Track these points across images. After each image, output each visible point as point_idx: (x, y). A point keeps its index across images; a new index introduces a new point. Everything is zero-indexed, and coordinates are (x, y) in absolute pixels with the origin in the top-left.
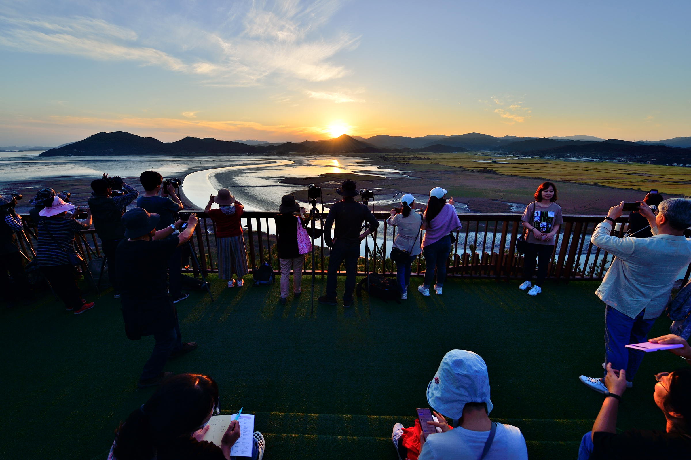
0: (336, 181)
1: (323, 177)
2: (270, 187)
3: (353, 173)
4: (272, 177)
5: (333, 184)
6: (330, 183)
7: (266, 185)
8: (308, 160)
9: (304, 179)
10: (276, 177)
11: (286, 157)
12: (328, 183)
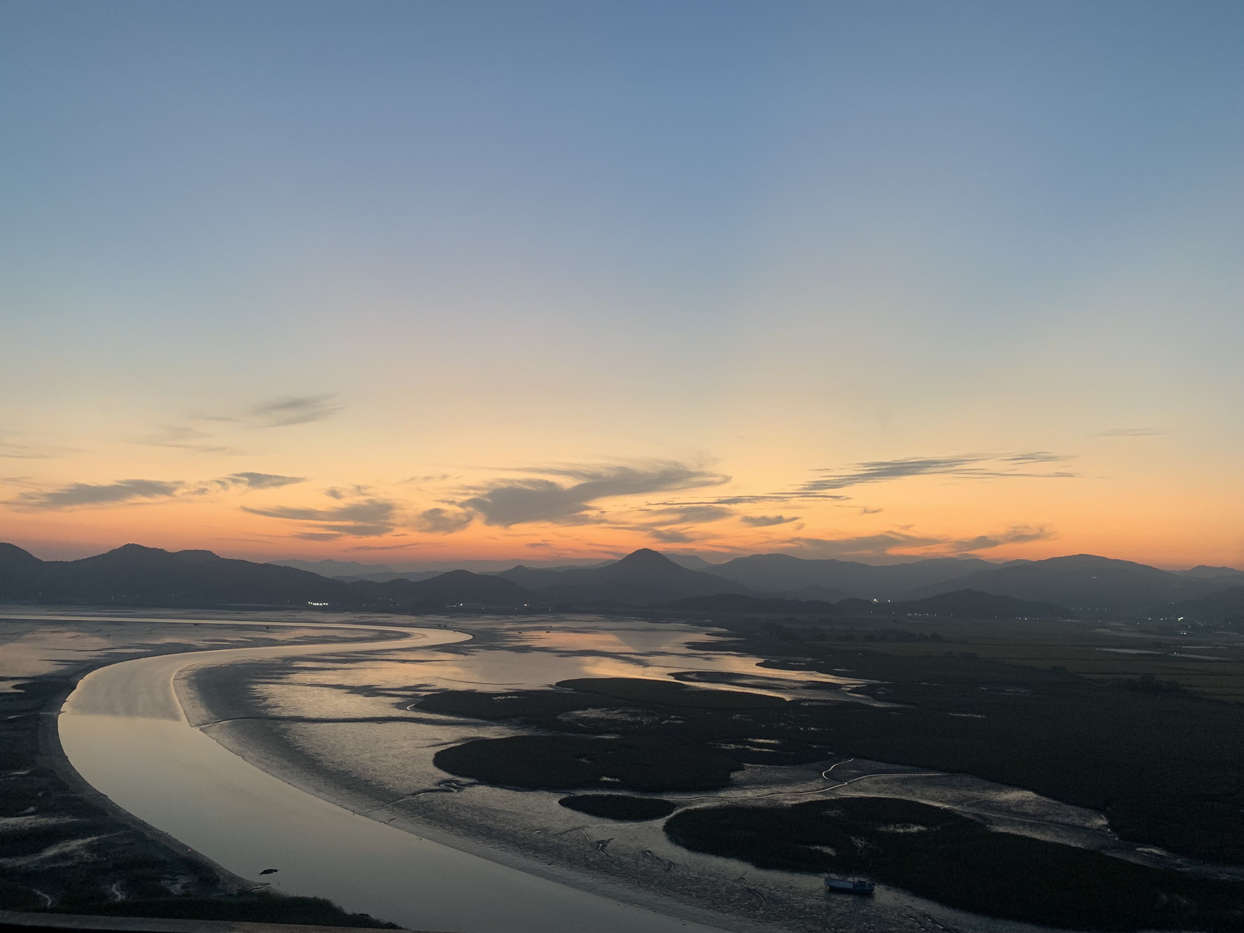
0: (611, 707)
1: (568, 690)
2: (374, 725)
3: (672, 679)
4: (388, 687)
5: (602, 720)
6: (592, 713)
7: (360, 716)
8: (520, 630)
9: (500, 698)
11: (442, 619)
12: (585, 715)
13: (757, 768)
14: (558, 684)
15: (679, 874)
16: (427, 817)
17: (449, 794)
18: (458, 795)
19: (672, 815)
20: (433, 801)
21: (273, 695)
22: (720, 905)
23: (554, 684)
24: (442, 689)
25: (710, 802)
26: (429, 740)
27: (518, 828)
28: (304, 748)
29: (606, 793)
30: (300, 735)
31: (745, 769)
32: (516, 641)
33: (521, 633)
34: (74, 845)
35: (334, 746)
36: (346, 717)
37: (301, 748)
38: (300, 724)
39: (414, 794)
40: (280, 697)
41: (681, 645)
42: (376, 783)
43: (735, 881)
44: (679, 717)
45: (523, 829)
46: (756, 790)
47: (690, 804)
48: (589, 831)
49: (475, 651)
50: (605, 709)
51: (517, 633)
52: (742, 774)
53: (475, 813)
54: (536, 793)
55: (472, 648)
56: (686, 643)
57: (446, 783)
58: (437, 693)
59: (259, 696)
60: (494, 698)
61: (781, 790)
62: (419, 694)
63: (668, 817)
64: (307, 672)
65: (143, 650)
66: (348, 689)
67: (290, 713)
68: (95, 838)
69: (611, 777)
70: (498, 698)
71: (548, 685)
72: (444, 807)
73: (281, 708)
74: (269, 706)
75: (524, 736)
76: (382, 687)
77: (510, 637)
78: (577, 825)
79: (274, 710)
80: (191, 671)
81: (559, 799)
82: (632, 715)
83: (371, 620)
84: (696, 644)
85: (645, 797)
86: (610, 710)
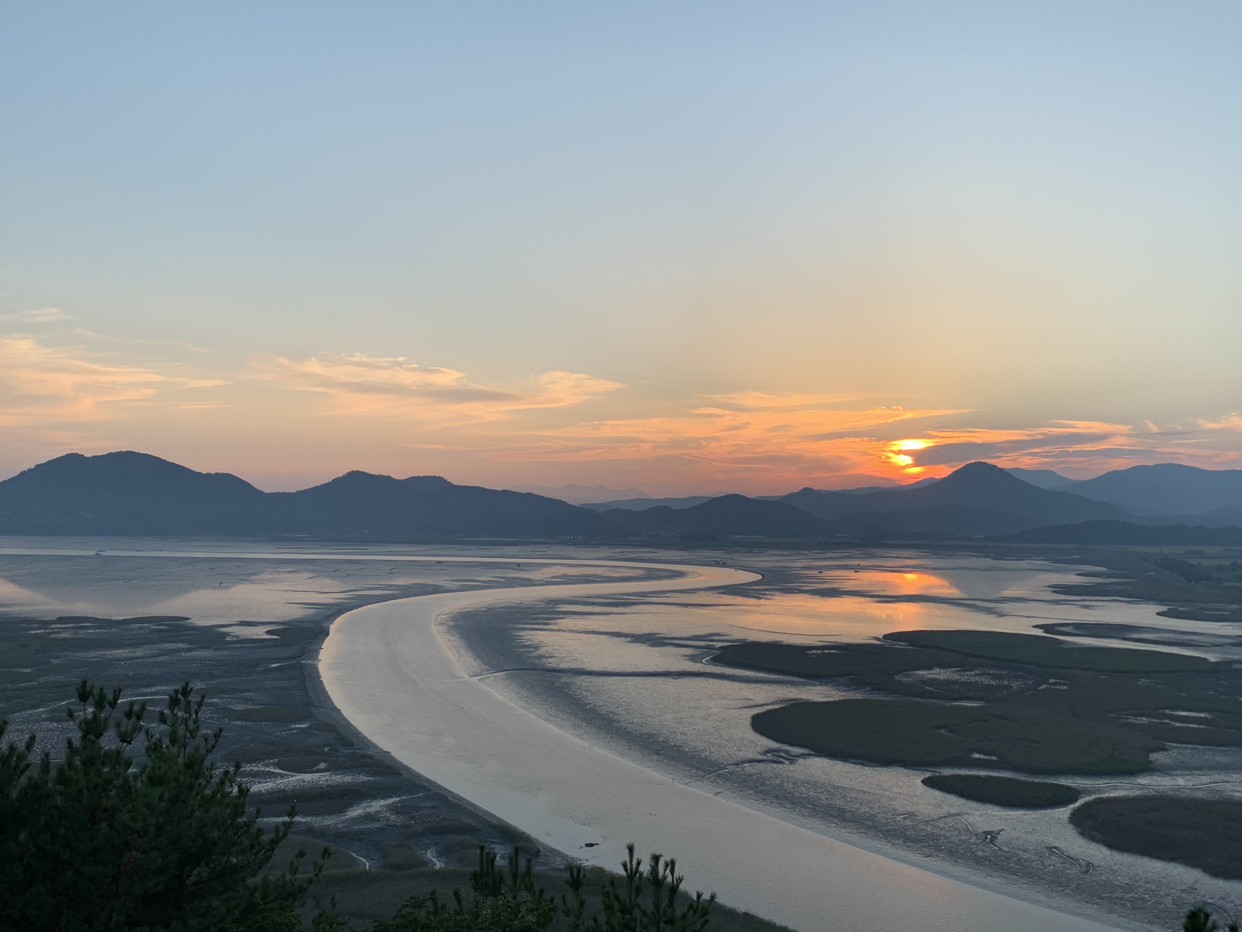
0: (965, 667)
1: (902, 645)
3: (1039, 633)
4: (674, 635)
5: (955, 682)
6: (940, 674)
7: (651, 670)
8: (821, 569)
9: (815, 652)
10: (688, 639)
11: (719, 554)
12: (931, 676)
13: (1186, 748)
14: (886, 637)
15: (1103, 878)
16: (761, 792)
17: (781, 766)
18: (792, 768)
19: (1077, 804)
20: (762, 774)
21: (544, 644)
22: (1168, 920)
23: (881, 637)
24: (739, 640)
25: (1126, 789)
26: (739, 700)
27: (877, 811)
28: (595, 705)
29: (983, 773)
30: (587, 690)
31: (1168, 750)
32: (818, 583)
33: (822, 572)
34: (377, 806)
35: (629, 704)
36: (634, 670)
37: (592, 705)
38: (584, 677)
39: (738, 764)
40: (553, 646)
41: (1043, 589)
42: (689, 749)
43: (1183, 891)
44: (1062, 681)
45: (883, 813)
46: (1190, 777)
47: (1099, 791)
48: (971, 819)
49: (769, 594)
50: (957, 669)
51: (817, 572)
52: (1166, 755)
53: (818, 790)
54: (889, 770)
55: (764, 590)
56: (1050, 587)
57: (773, 752)
58: (736, 644)
59: (529, 645)
60: (808, 652)
61: (1226, 779)
62: (712, 645)
63: (1072, 806)
64: (576, 617)
65: (390, 592)
66: (628, 637)
67: (569, 664)
68: (397, 799)
69: (985, 754)
70: (813, 652)
71: (873, 637)
72: (778, 781)
73: (558, 658)
74: (542, 657)
75: (858, 700)
76: (667, 636)
77: (808, 577)
78: (953, 811)
79: (550, 660)
80: (447, 616)
81: (923, 778)
82: (994, 677)
83: (633, 555)
84: (1065, 587)
85: (1036, 780)
86: (964, 671)
